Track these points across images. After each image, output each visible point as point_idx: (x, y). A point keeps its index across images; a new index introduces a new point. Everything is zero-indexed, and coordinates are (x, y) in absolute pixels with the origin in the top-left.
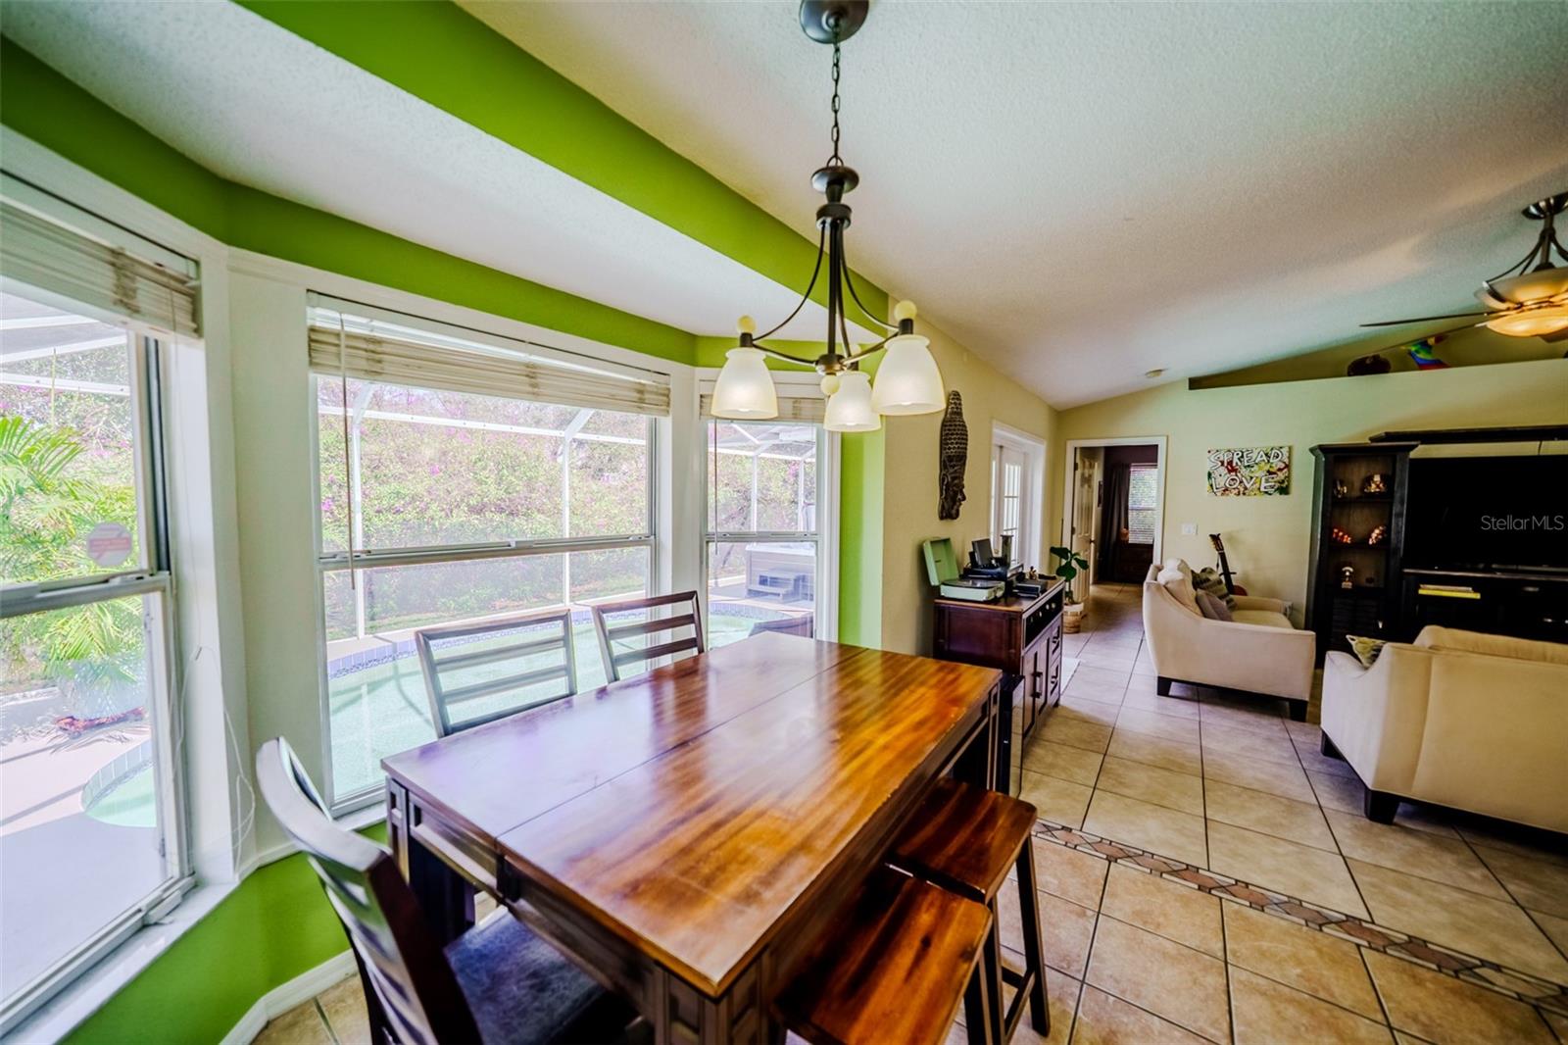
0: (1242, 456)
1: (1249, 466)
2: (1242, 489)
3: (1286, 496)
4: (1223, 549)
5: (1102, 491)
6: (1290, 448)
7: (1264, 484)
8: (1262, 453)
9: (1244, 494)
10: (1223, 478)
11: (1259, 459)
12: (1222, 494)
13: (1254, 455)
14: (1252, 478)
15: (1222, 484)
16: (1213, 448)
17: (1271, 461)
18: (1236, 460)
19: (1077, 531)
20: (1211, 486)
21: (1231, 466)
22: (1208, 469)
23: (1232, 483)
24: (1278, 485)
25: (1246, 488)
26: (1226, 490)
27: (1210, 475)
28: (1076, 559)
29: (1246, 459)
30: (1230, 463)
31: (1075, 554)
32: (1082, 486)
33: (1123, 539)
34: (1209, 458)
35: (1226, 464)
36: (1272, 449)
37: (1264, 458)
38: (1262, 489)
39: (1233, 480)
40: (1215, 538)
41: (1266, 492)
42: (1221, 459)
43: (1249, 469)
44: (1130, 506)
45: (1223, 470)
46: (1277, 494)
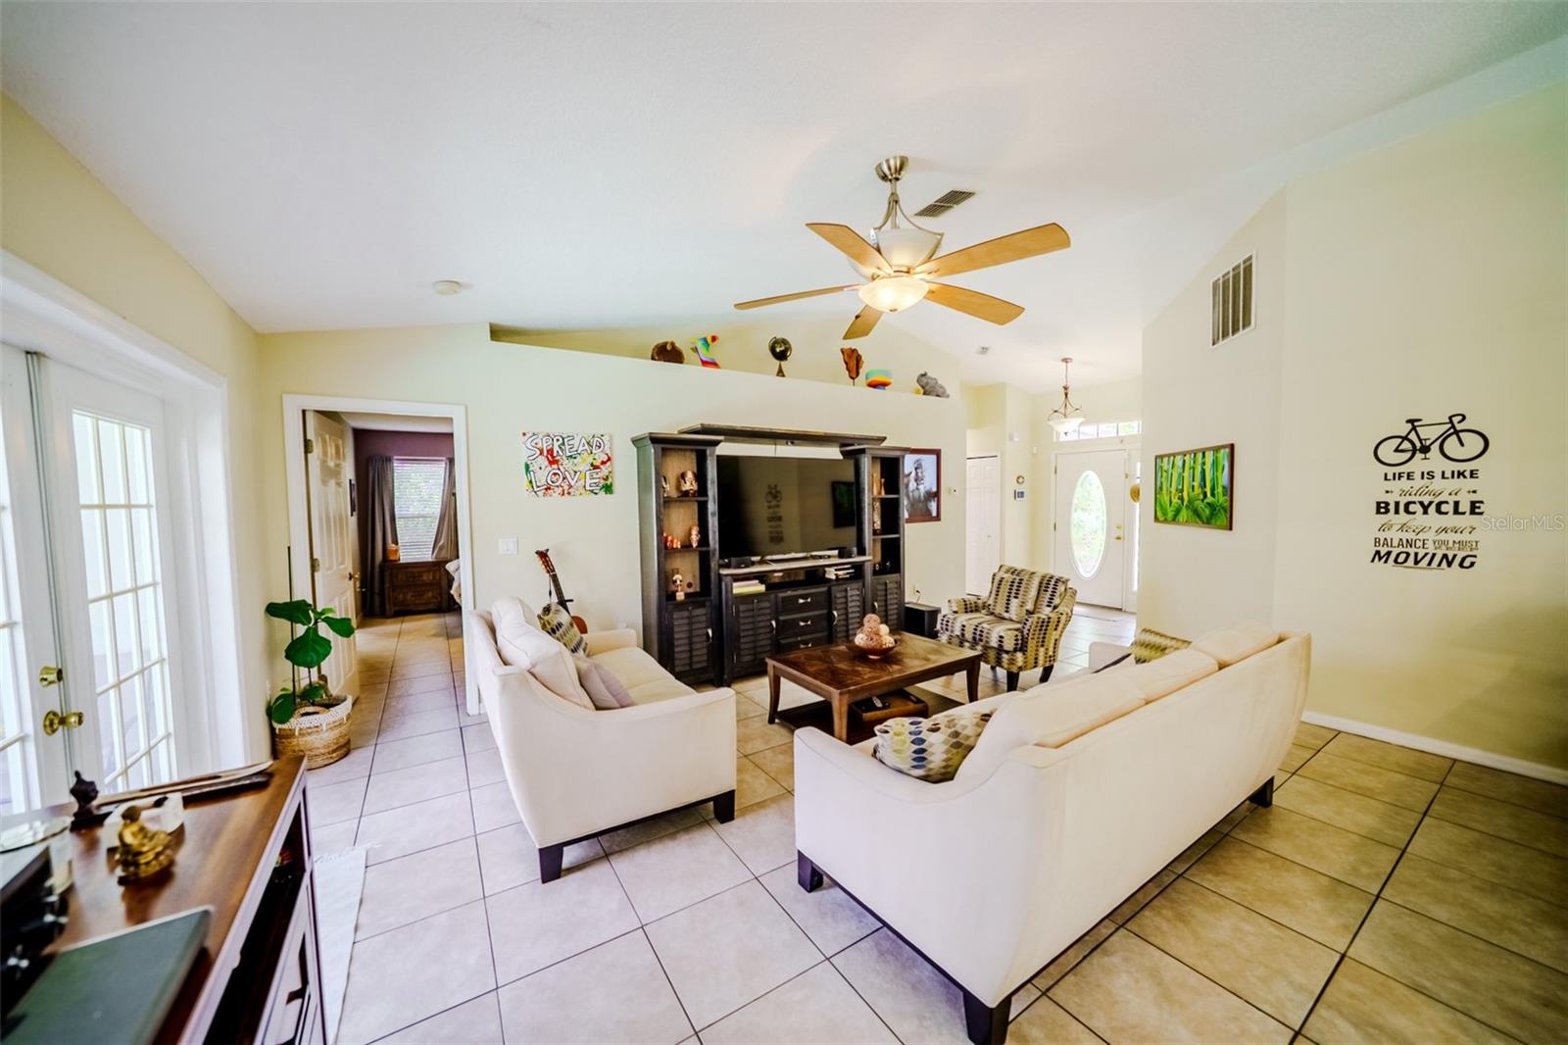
0: (563, 444)
1: (571, 456)
2: (566, 488)
3: (611, 496)
4: (554, 571)
5: (355, 494)
6: (611, 437)
7: (589, 482)
8: (583, 441)
9: (569, 493)
10: (543, 472)
11: (581, 448)
12: (545, 494)
13: (576, 442)
14: (576, 472)
15: (543, 482)
16: (530, 431)
17: (594, 451)
18: (556, 449)
19: (323, 563)
20: (531, 482)
21: (553, 457)
22: (524, 460)
23: (554, 479)
24: (602, 482)
25: (571, 487)
26: (548, 489)
27: (527, 467)
28: (325, 620)
29: (568, 447)
30: (550, 452)
31: (322, 613)
32: (324, 482)
33: (392, 558)
34: (524, 443)
35: (545, 454)
36: (593, 437)
37: (587, 447)
38: (588, 488)
39: (555, 474)
40: (543, 555)
41: (592, 491)
42: (539, 445)
43: (572, 460)
44: (396, 513)
45: (543, 461)
46: (602, 493)
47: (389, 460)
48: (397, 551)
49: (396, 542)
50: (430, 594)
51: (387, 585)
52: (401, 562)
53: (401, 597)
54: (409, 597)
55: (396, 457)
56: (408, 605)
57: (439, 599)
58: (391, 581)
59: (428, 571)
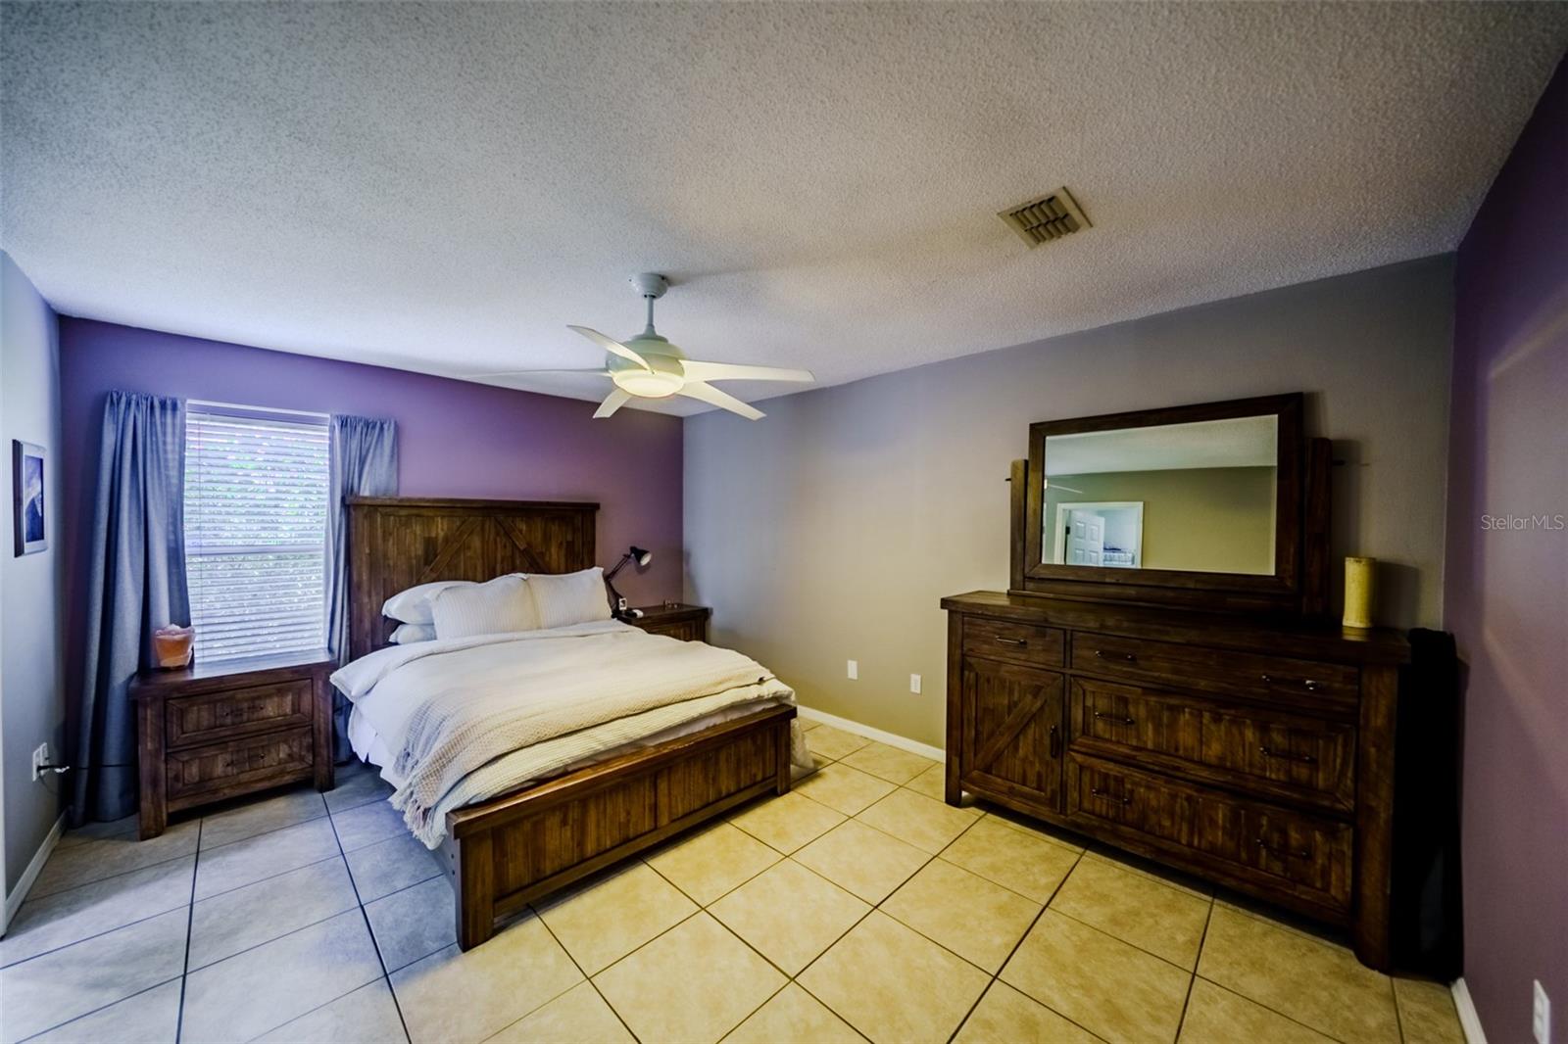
47: (170, 406)
48: (184, 643)
49: (182, 617)
50: (283, 752)
51: (148, 745)
52: (198, 674)
53: (193, 771)
54: (219, 769)
55: (190, 401)
56: (216, 791)
57: (309, 758)
58: (164, 733)
59: (281, 693)
